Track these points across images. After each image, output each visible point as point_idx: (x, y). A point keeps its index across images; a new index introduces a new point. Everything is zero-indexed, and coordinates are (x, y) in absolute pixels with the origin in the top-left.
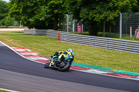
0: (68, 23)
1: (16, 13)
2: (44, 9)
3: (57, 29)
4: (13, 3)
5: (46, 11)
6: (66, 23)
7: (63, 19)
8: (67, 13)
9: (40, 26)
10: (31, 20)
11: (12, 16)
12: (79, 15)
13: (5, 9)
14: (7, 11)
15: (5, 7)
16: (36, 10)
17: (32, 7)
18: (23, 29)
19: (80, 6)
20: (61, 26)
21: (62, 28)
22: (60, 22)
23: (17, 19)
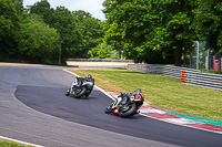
0: (199, 55)
1: (115, 38)
2: (160, 32)
3: (179, 63)
4: (111, 22)
5: (163, 36)
6: (195, 54)
7: (191, 49)
8: (197, 39)
9: (153, 58)
10: (138, 49)
11: (109, 43)
12: (216, 42)
13: (99, 31)
14: (102, 35)
15: (99, 28)
16: (147, 33)
17: (142, 29)
18: (126, 64)
19: (218, 28)
20: (186, 59)
21: (188, 63)
22: (185, 52)
23: (116, 48)
